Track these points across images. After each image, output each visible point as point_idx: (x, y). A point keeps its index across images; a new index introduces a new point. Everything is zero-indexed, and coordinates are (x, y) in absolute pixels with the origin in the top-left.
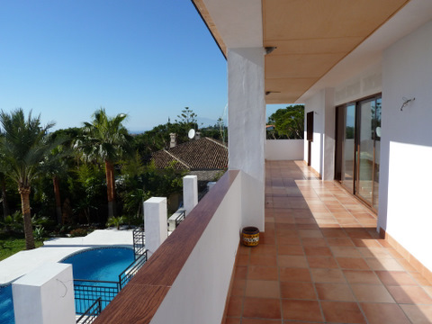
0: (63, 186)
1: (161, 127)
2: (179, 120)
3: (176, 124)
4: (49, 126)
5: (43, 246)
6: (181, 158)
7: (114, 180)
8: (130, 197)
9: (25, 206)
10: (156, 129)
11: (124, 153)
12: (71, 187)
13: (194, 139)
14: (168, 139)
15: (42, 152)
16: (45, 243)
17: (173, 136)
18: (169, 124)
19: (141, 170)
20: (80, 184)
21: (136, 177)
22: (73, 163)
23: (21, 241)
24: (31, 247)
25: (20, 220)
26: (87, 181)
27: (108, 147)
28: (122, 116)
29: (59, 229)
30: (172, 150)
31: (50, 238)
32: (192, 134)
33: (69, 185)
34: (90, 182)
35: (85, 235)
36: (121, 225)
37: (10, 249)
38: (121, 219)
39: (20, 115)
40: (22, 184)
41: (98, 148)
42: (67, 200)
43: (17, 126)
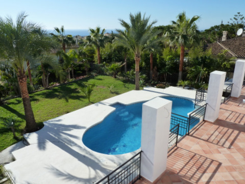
0: (155, 59)
1: (217, 27)
2: (231, 22)
3: (228, 25)
4: (153, 23)
5: (143, 90)
6: (230, 49)
7: (183, 58)
8: (191, 71)
9: (137, 67)
10: (212, 28)
11: (194, 42)
12: (158, 60)
13: (241, 35)
14: (221, 35)
15: (148, 38)
16: (144, 88)
17: (225, 33)
18: (222, 25)
19: (201, 54)
20: (163, 59)
21: (197, 58)
22: (162, 46)
23: (133, 85)
24: (137, 89)
25: (133, 74)
26: (168, 57)
27: (184, 37)
28: (196, 17)
29: (151, 83)
30: (223, 43)
31: (146, 86)
32: (240, 32)
33: (157, 59)
34: (169, 59)
35: (164, 88)
36: (185, 86)
37: (128, 88)
38: (186, 82)
39: (139, 16)
40: (137, 55)
41: (178, 37)
42: (156, 67)
43: (138, 22)
